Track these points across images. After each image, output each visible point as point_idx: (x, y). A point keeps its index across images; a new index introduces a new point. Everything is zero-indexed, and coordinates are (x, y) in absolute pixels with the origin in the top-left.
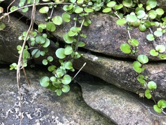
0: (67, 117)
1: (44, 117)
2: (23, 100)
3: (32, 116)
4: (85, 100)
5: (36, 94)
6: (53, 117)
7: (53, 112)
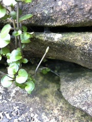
0: (47, 114)
1: (23, 116)
2: (2, 99)
3: (10, 116)
4: (63, 94)
5: (14, 91)
6: (32, 115)
7: (31, 109)
